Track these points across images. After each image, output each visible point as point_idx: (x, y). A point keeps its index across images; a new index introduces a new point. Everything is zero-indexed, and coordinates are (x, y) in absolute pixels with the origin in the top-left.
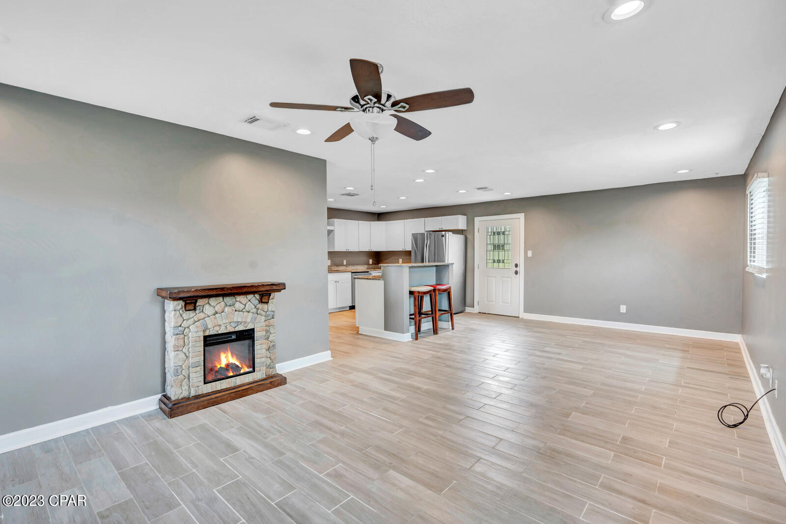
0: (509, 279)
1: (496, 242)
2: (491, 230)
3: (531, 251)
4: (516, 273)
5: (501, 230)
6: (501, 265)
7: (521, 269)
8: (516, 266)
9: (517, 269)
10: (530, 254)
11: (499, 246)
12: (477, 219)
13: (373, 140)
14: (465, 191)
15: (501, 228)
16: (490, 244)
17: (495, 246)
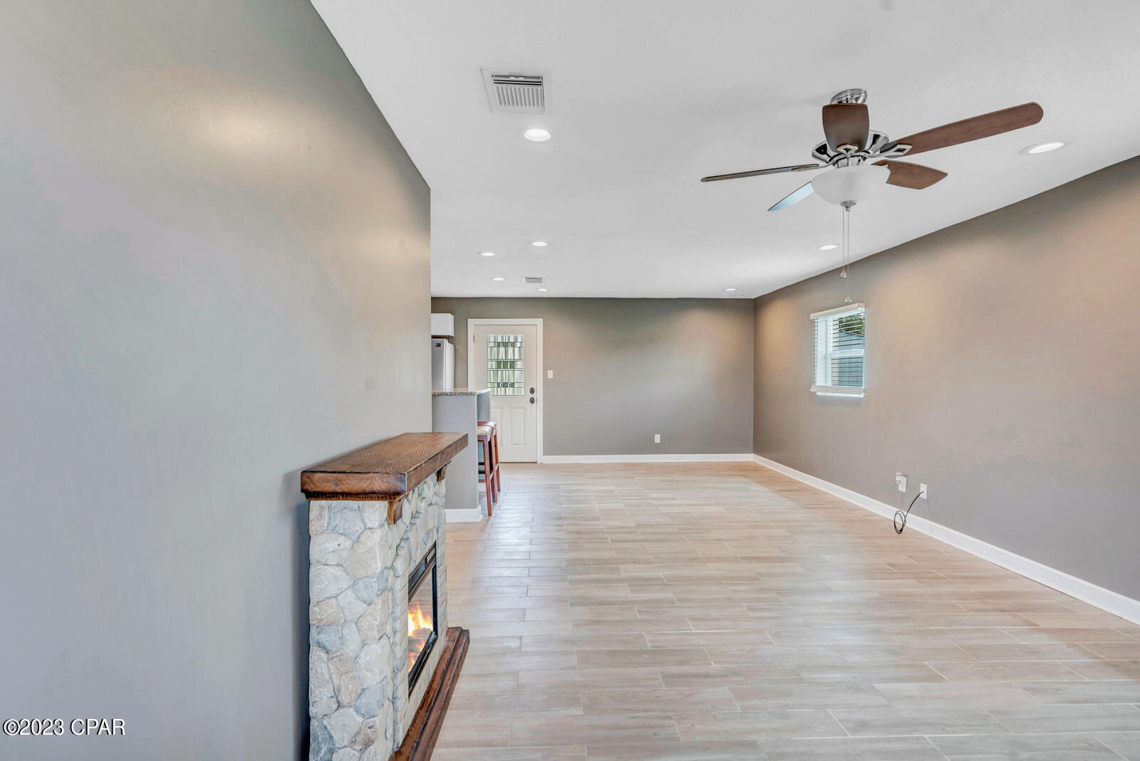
0: (522, 410)
1: (502, 356)
2: (495, 340)
3: (552, 371)
4: (532, 401)
5: (509, 340)
6: (509, 391)
7: (539, 395)
8: (532, 391)
9: (534, 395)
10: (550, 374)
11: (505, 363)
12: (471, 322)
13: (847, 205)
14: (502, 279)
15: (509, 338)
16: (492, 360)
17: (499, 363)
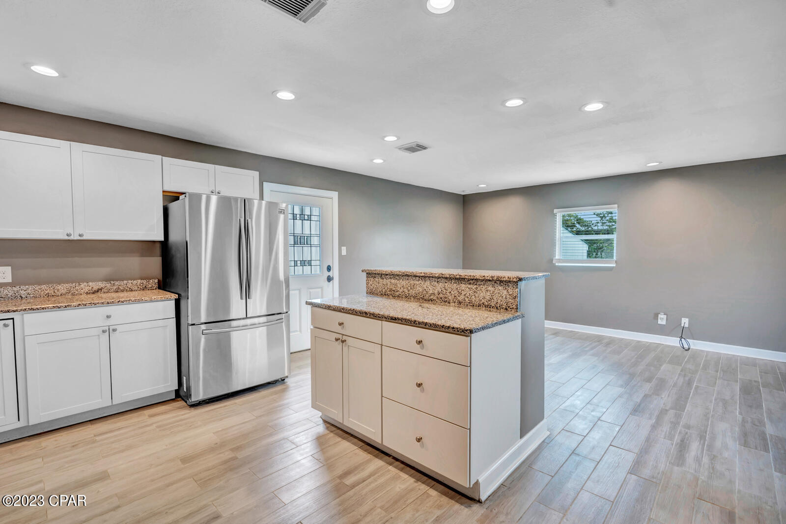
3: (346, 248)
4: (329, 279)
6: (307, 269)
7: (335, 273)
8: (329, 268)
9: (330, 274)
10: (344, 250)
11: (302, 238)
12: (267, 187)
